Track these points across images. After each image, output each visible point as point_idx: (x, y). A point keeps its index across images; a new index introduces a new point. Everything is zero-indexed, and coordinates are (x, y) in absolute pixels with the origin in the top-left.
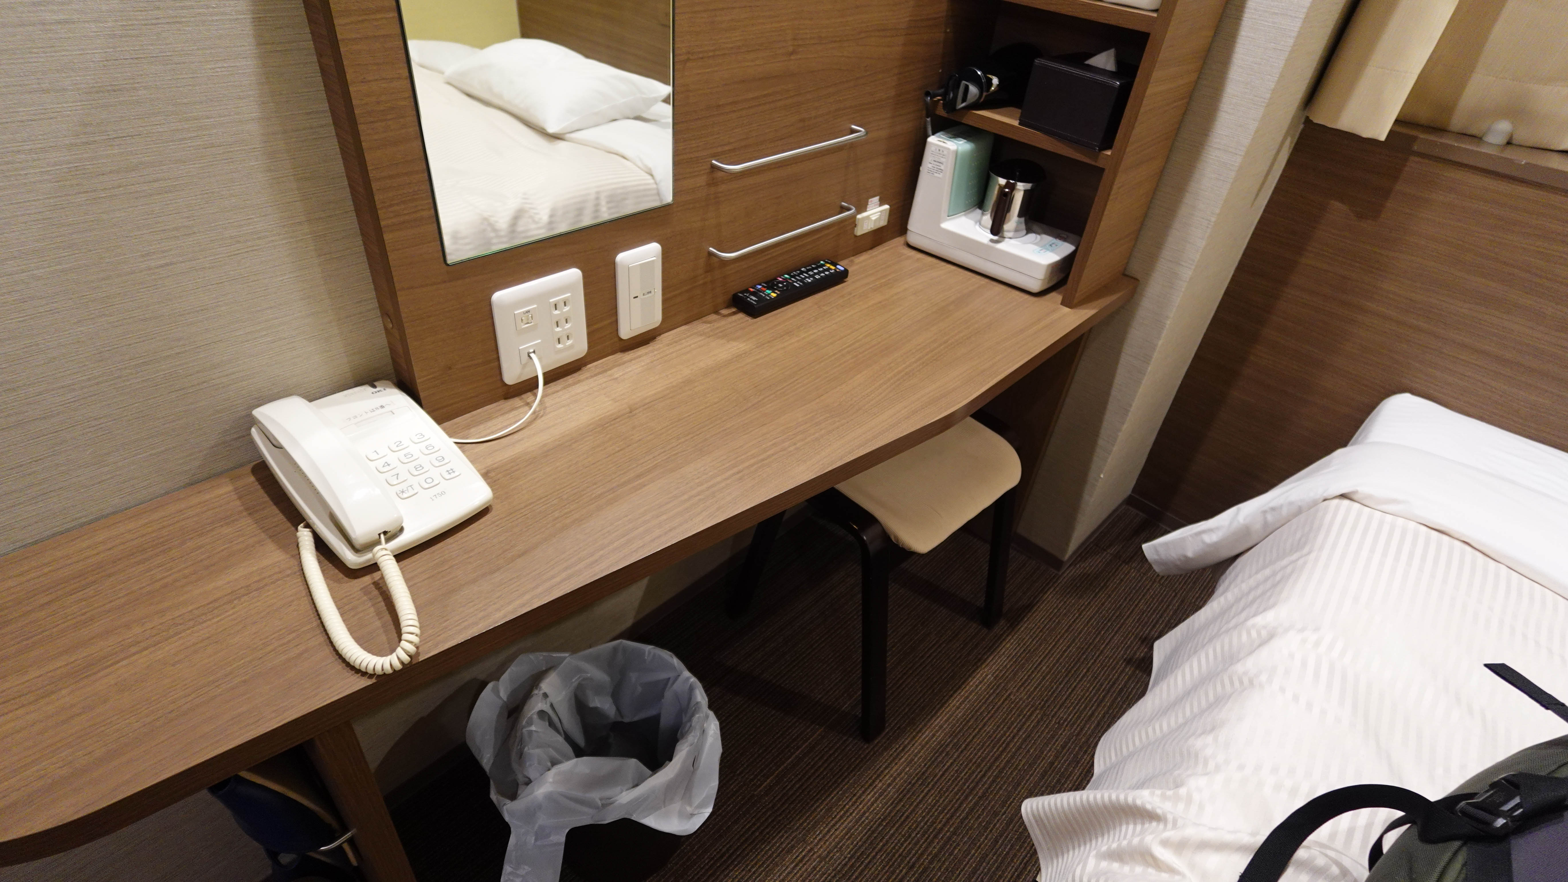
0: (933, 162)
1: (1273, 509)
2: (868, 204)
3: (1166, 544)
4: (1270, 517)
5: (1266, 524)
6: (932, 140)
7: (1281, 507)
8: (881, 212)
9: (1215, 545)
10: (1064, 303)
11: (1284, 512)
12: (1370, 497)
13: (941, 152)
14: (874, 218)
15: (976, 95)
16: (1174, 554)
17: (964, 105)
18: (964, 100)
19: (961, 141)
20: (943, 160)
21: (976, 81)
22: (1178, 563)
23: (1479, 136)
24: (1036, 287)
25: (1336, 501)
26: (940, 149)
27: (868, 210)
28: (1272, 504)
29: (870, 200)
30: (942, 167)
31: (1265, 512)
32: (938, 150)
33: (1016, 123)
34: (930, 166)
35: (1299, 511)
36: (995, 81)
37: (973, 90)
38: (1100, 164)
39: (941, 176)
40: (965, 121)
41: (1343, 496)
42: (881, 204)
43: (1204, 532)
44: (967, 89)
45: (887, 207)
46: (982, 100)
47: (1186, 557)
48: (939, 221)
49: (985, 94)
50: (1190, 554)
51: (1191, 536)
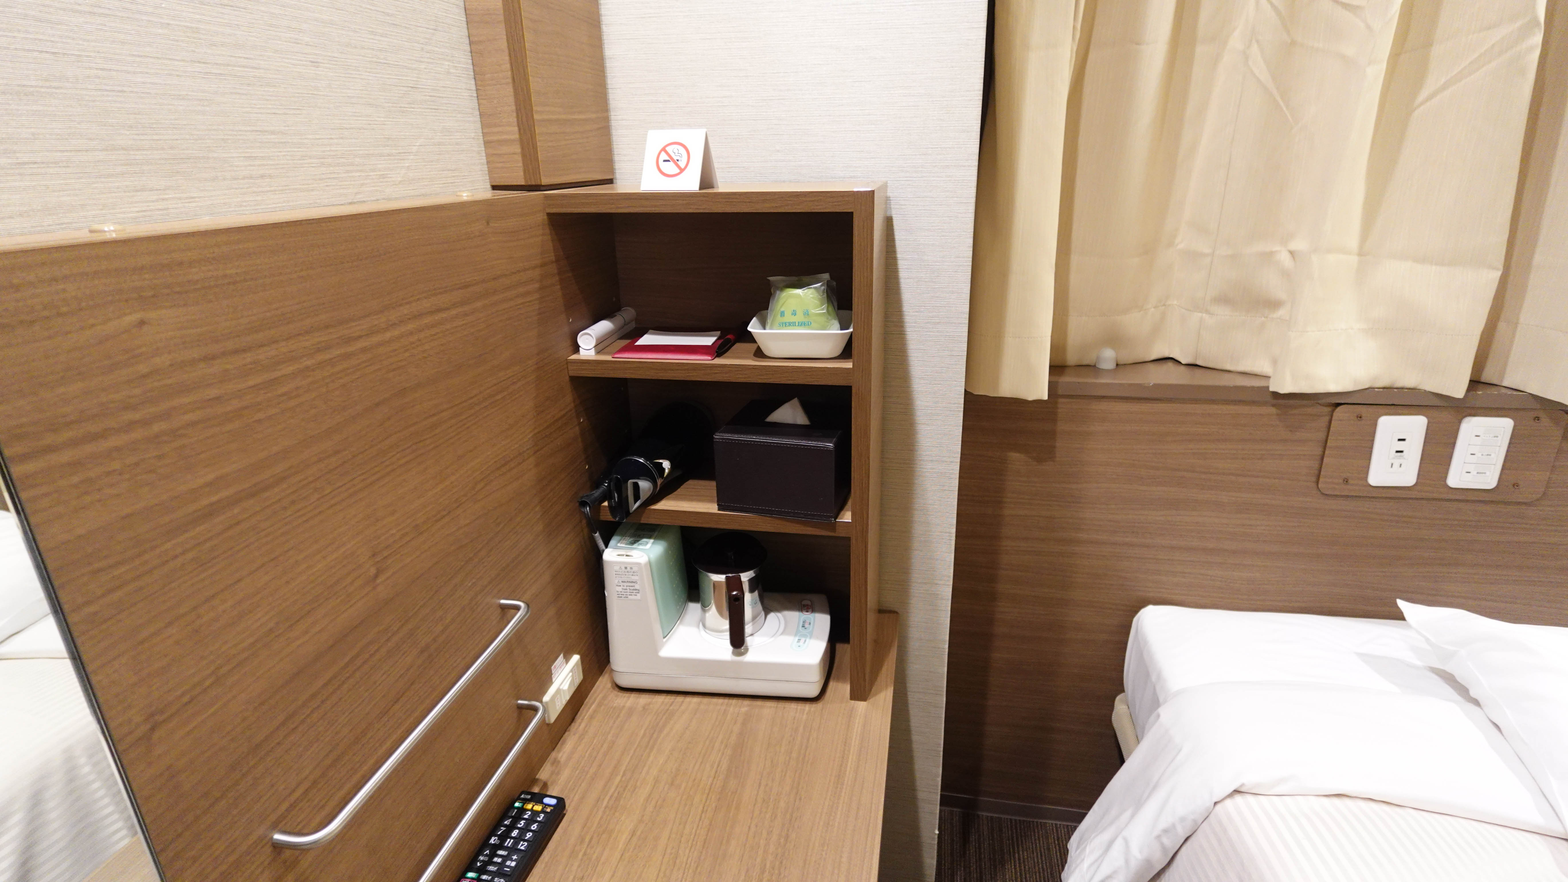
0: (622, 584)
2: (552, 674)
6: (610, 555)
8: (571, 671)
10: (852, 695)
13: (629, 569)
14: (565, 686)
15: (650, 489)
17: (638, 504)
18: (637, 498)
19: (647, 543)
20: (634, 578)
21: (645, 473)
23: (1093, 364)
24: (814, 691)
26: (627, 568)
27: (554, 680)
29: (552, 667)
30: (637, 587)
32: (623, 568)
33: (712, 508)
34: (619, 589)
35: (1195, 825)
36: (666, 464)
37: (645, 485)
38: (841, 533)
39: (639, 596)
40: (644, 520)
42: (567, 659)
44: (636, 487)
45: (576, 658)
46: (658, 489)
48: (656, 651)
49: (659, 481)
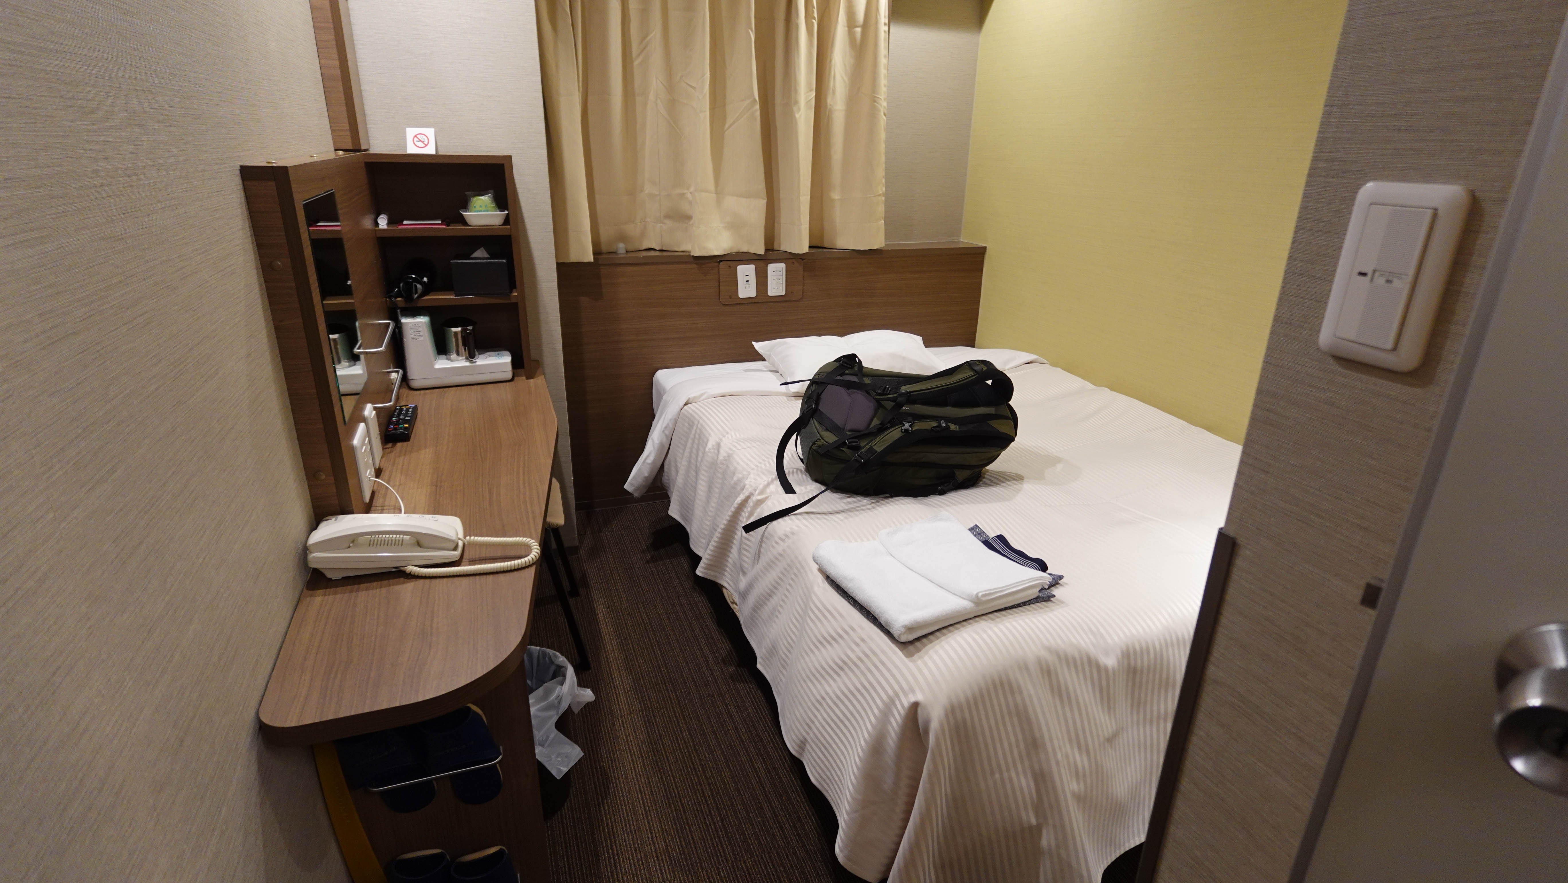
0: (413, 333)
1: (666, 428)
3: (634, 477)
4: (667, 432)
5: (666, 436)
6: (403, 321)
7: (668, 424)
9: (654, 462)
10: (528, 378)
11: (671, 425)
12: (694, 398)
15: (420, 289)
16: (640, 480)
17: (416, 296)
18: (416, 293)
19: (420, 316)
20: (420, 329)
21: (418, 281)
22: (644, 483)
23: (614, 251)
24: (511, 377)
25: (685, 407)
26: (415, 324)
28: (664, 426)
30: (421, 334)
31: (663, 431)
33: (452, 296)
34: (412, 336)
35: (676, 421)
36: (426, 279)
37: (418, 286)
38: (513, 301)
39: (422, 339)
40: (419, 305)
41: (686, 404)
43: (646, 459)
44: (416, 286)
45: (398, 371)
46: (423, 291)
47: (646, 477)
48: (433, 366)
49: (423, 287)
50: (646, 475)
51: (642, 465)
